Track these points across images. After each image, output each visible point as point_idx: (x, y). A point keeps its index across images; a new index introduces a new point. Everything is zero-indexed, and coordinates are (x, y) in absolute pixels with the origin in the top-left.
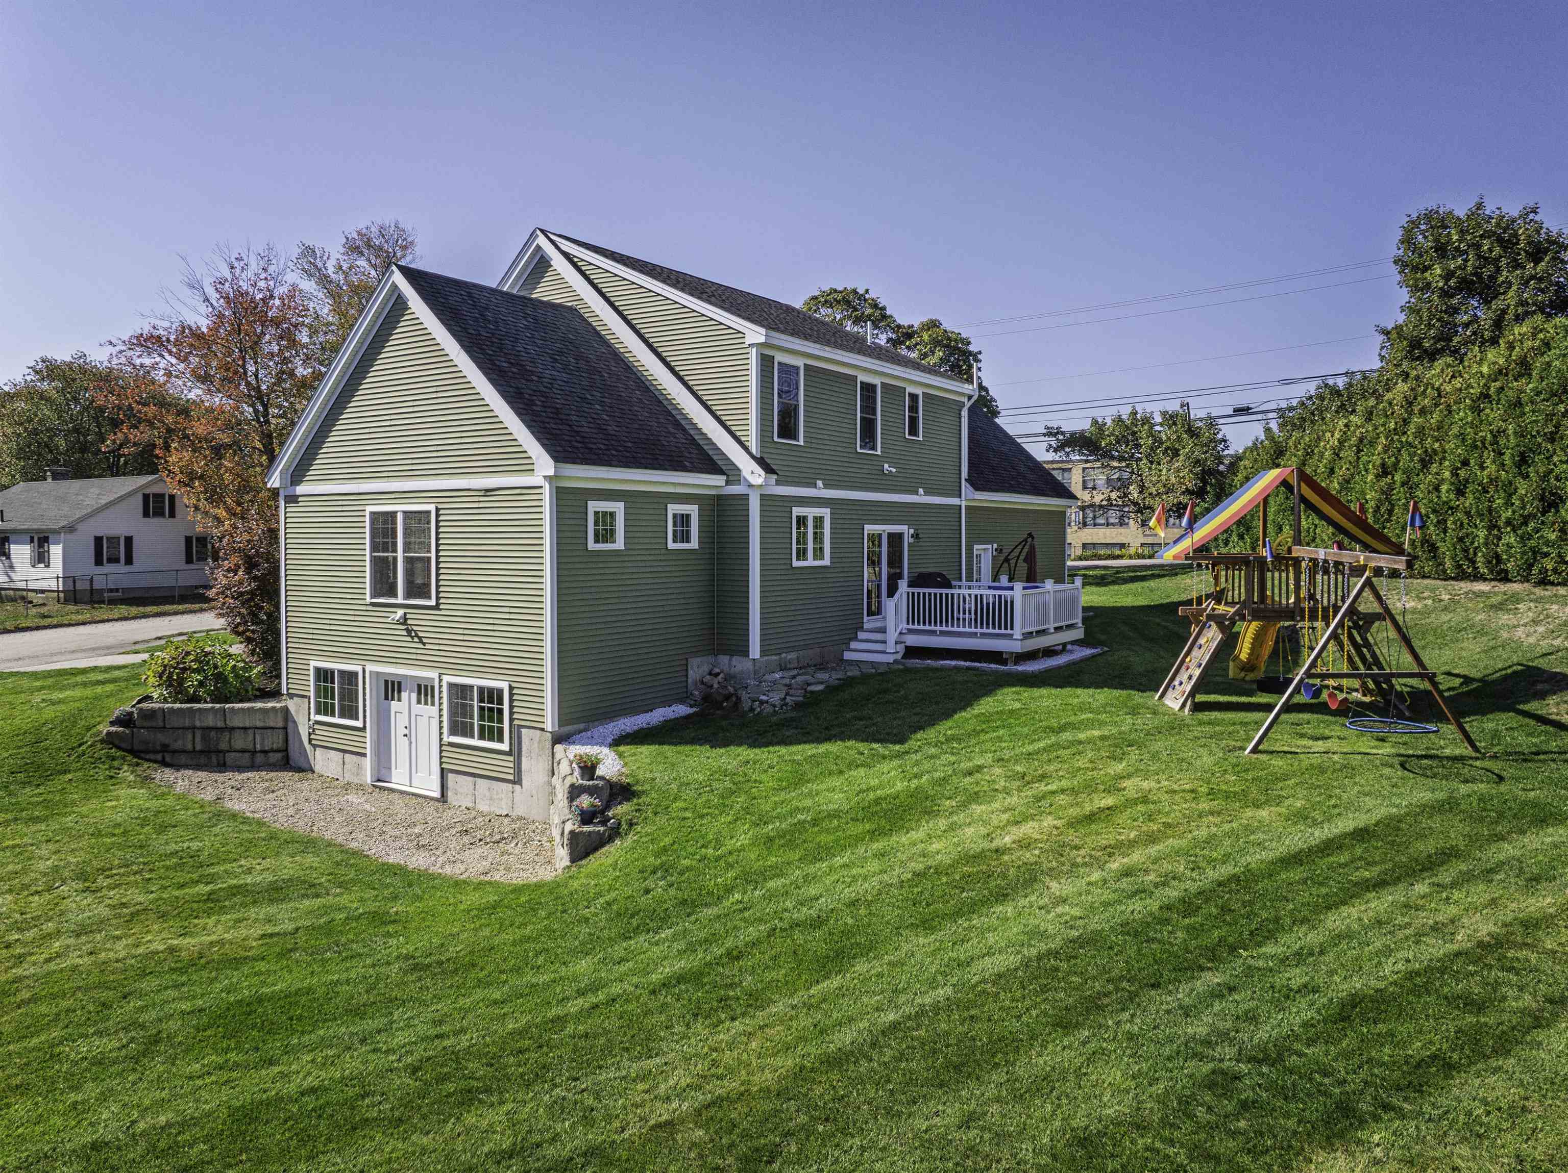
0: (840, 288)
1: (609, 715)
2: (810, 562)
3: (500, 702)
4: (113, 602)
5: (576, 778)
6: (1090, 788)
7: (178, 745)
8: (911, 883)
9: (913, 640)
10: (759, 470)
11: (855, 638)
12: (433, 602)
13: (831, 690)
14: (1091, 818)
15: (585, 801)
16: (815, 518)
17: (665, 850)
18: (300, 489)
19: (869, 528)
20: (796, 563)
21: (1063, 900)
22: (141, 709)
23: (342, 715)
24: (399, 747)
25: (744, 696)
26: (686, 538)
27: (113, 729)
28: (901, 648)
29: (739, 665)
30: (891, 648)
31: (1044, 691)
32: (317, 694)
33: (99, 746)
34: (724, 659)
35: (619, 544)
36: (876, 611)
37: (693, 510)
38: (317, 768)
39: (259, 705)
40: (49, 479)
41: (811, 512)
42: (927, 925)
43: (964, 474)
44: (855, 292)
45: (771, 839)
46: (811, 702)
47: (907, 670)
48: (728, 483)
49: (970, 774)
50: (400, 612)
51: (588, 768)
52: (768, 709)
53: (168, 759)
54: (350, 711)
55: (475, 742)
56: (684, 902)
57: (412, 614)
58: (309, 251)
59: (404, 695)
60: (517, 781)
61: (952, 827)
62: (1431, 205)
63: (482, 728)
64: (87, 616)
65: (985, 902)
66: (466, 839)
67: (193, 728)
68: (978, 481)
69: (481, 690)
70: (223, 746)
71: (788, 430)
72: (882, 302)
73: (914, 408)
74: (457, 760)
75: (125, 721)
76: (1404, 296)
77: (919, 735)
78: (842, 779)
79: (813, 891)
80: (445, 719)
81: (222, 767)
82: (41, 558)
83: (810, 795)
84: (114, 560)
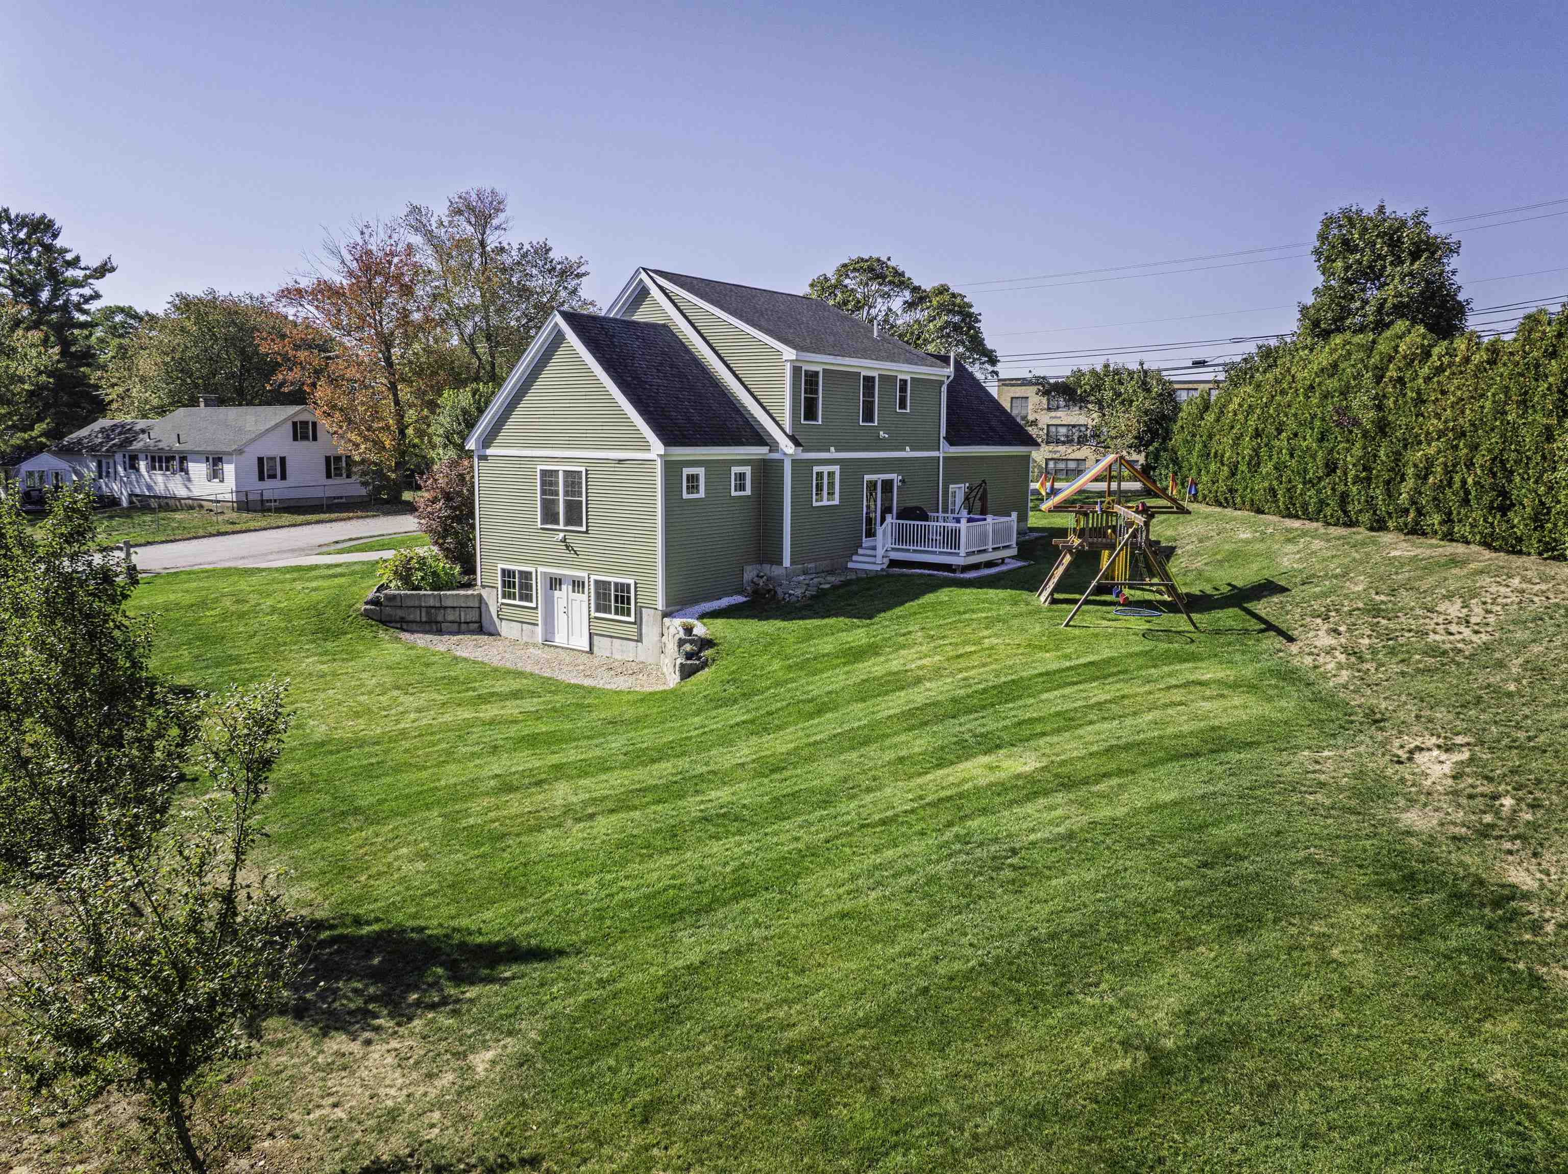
0: (866, 257)
1: (695, 601)
2: (825, 503)
3: (629, 592)
4: (278, 510)
5: (682, 634)
6: (965, 643)
7: (411, 617)
8: (859, 684)
9: (895, 556)
10: (790, 444)
11: (857, 553)
12: (584, 529)
13: (834, 588)
14: (958, 657)
15: (688, 647)
16: (829, 473)
17: (733, 672)
18: (489, 452)
19: (867, 477)
20: (815, 504)
21: (929, 690)
22: (386, 595)
23: (521, 599)
24: (561, 620)
25: (780, 591)
26: (742, 487)
27: (368, 607)
28: (886, 561)
29: (776, 571)
30: (879, 561)
31: (968, 591)
32: (504, 586)
33: (360, 618)
34: (766, 567)
35: (702, 494)
36: (871, 534)
37: (747, 470)
38: (503, 634)
39: (462, 592)
40: (202, 404)
41: (825, 469)
42: (863, 700)
43: (943, 433)
44: (878, 260)
45: (790, 667)
46: (821, 595)
47: (888, 576)
48: (770, 451)
49: (904, 635)
50: (561, 535)
51: (689, 630)
52: (794, 599)
53: (405, 627)
54: (528, 598)
55: (612, 616)
56: (744, 695)
57: (569, 536)
58: (415, 210)
59: (564, 587)
60: (640, 640)
61: (887, 661)
62: (1345, 204)
63: (616, 608)
64: (263, 524)
65: (894, 691)
66: (612, 672)
67: (420, 607)
68: (952, 440)
69: (616, 584)
70: (440, 618)
71: (811, 414)
72: (901, 269)
73: (903, 389)
74: (599, 627)
75: (375, 602)
76: (1319, 280)
77: (882, 615)
78: (833, 638)
79: (810, 688)
80: (592, 602)
81: (440, 632)
82: (216, 474)
83: (815, 645)
84: (273, 476)
